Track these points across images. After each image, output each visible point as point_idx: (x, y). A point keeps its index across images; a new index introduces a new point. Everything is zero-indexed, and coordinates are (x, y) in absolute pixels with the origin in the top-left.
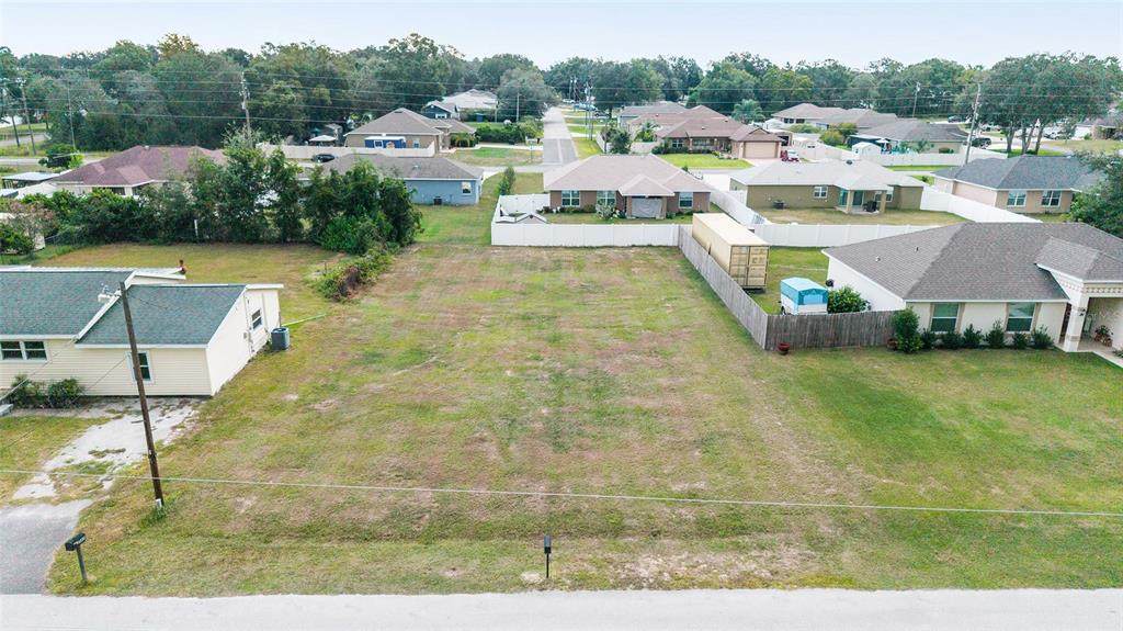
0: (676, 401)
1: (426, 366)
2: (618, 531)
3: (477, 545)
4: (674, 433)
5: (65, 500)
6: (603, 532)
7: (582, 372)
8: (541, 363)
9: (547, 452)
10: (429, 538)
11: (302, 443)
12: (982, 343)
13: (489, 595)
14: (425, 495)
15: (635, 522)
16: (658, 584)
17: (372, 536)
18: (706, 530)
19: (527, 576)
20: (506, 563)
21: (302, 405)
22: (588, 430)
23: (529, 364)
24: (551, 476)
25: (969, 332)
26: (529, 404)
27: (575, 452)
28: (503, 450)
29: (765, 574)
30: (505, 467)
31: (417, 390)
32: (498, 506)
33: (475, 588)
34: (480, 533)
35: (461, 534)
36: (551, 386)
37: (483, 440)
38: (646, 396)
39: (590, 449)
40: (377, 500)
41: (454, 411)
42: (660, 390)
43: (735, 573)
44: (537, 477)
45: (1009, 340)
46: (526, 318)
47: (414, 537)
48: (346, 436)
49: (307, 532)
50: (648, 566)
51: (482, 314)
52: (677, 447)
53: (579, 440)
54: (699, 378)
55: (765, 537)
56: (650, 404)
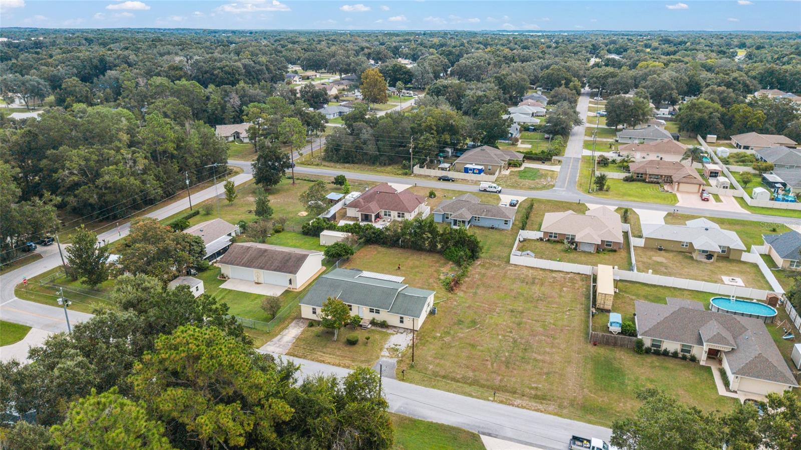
0: (547, 358)
1: (476, 329)
2: (515, 393)
3: (481, 389)
4: (541, 369)
5: (392, 357)
6: (511, 392)
7: (523, 341)
8: (511, 335)
9: (503, 368)
10: (470, 384)
11: (442, 352)
12: (670, 354)
13: (481, 400)
14: (471, 374)
15: (519, 392)
16: (518, 406)
17: (458, 381)
18: (536, 397)
19: (490, 398)
20: (486, 394)
21: (441, 337)
22: (517, 363)
23: (507, 334)
24: (502, 375)
25: (665, 350)
26: (503, 351)
27: (511, 369)
28: (492, 365)
29: (543, 410)
30: (492, 370)
31: (472, 338)
32: (488, 380)
33: (478, 398)
34: (482, 386)
35: (478, 385)
36: (512, 345)
37: (487, 360)
38: (539, 354)
39: (515, 369)
40: (460, 373)
41: (481, 348)
42: (545, 353)
43: (536, 408)
44: (499, 375)
45: (680, 356)
46: (512, 311)
47: (467, 383)
48: (453, 351)
49: (444, 377)
50: (518, 402)
51: (498, 307)
52: (540, 374)
53: (513, 366)
54: (560, 350)
55: (549, 402)
56: (539, 357)
